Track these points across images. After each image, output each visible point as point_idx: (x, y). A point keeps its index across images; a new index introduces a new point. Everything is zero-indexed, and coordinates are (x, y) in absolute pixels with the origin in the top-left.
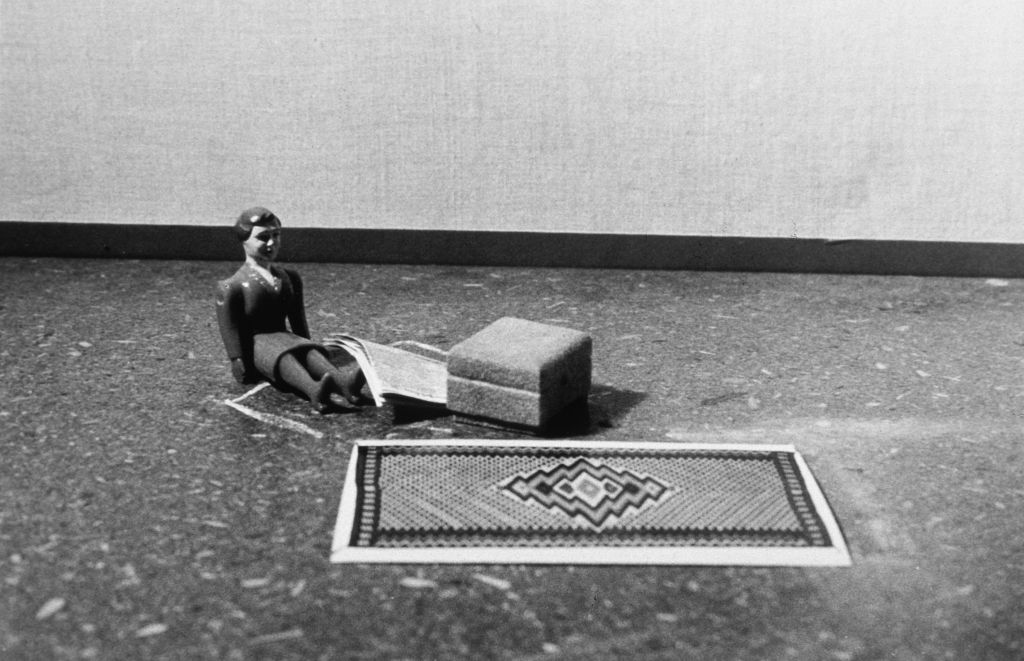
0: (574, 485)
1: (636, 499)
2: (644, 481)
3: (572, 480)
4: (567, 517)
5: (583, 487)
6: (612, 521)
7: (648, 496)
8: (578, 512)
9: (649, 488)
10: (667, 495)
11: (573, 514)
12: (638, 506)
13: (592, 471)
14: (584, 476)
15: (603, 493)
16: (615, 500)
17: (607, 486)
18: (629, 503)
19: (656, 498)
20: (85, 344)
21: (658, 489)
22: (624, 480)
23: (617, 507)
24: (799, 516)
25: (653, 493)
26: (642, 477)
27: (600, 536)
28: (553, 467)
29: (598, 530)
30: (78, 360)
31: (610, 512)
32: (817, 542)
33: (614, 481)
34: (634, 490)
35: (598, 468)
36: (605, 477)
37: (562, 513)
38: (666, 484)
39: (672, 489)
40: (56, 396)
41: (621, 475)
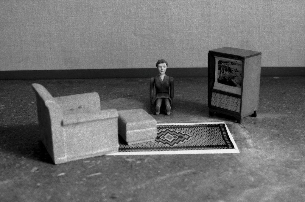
0: (165, 136)
1: (182, 139)
2: (184, 135)
3: (165, 135)
4: (163, 144)
5: (168, 137)
6: (176, 145)
7: (185, 139)
8: (166, 143)
9: (186, 137)
10: (190, 138)
11: (165, 144)
12: (182, 141)
13: (170, 132)
14: (168, 134)
15: (173, 138)
16: (176, 140)
17: (174, 137)
18: (180, 141)
19: (187, 139)
20: (32, 102)
21: (188, 137)
22: (179, 135)
23: (177, 142)
24: (225, 141)
25: (187, 138)
26: (184, 134)
28: (160, 132)
29: (172, 147)
30: (31, 107)
31: (175, 143)
32: (230, 148)
33: (176, 135)
34: (182, 137)
35: (172, 132)
36: (174, 134)
37: (162, 143)
38: (190, 135)
39: (192, 137)
40: (27, 116)
41: (178, 133)
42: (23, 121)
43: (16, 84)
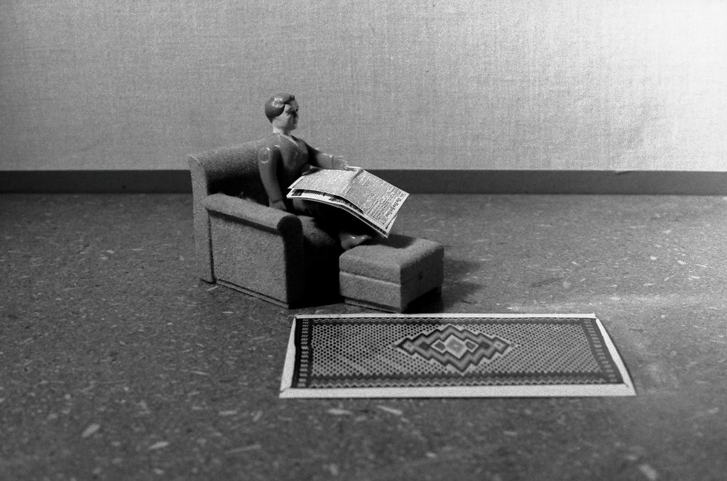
0: (445, 343)
1: (488, 352)
2: (493, 340)
3: (444, 341)
4: (441, 366)
5: (451, 344)
6: (472, 368)
7: (496, 350)
8: (448, 362)
9: (496, 345)
10: (509, 349)
11: (445, 364)
12: (489, 358)
13: (456, 333)
14: (452, 337)
15: (465, 349)
16: (473, 354)
17: (467, 344)
18: (483, 356)
19: (502, 353)
20: (110, 252)
21: (502, 345)
22: (480, 340)
23: (475, 358)
24: (600, 362)
25: (499, 348)
26: (492, 337)
27: (464, 378)
28: (430, 332)
29: (463, 374)
30: (106, 263)
31: (470, 362)
32: (612, 380)
33: (474, 341)
34: (487, 346)
35: (461, 332)
36: (466, 338)
37: (437, 363)
38: (508, 342)
39: (513, 345)
40: (92, 287)
41: (477, 336)
42: (80, 300)
43: (78, 205)
